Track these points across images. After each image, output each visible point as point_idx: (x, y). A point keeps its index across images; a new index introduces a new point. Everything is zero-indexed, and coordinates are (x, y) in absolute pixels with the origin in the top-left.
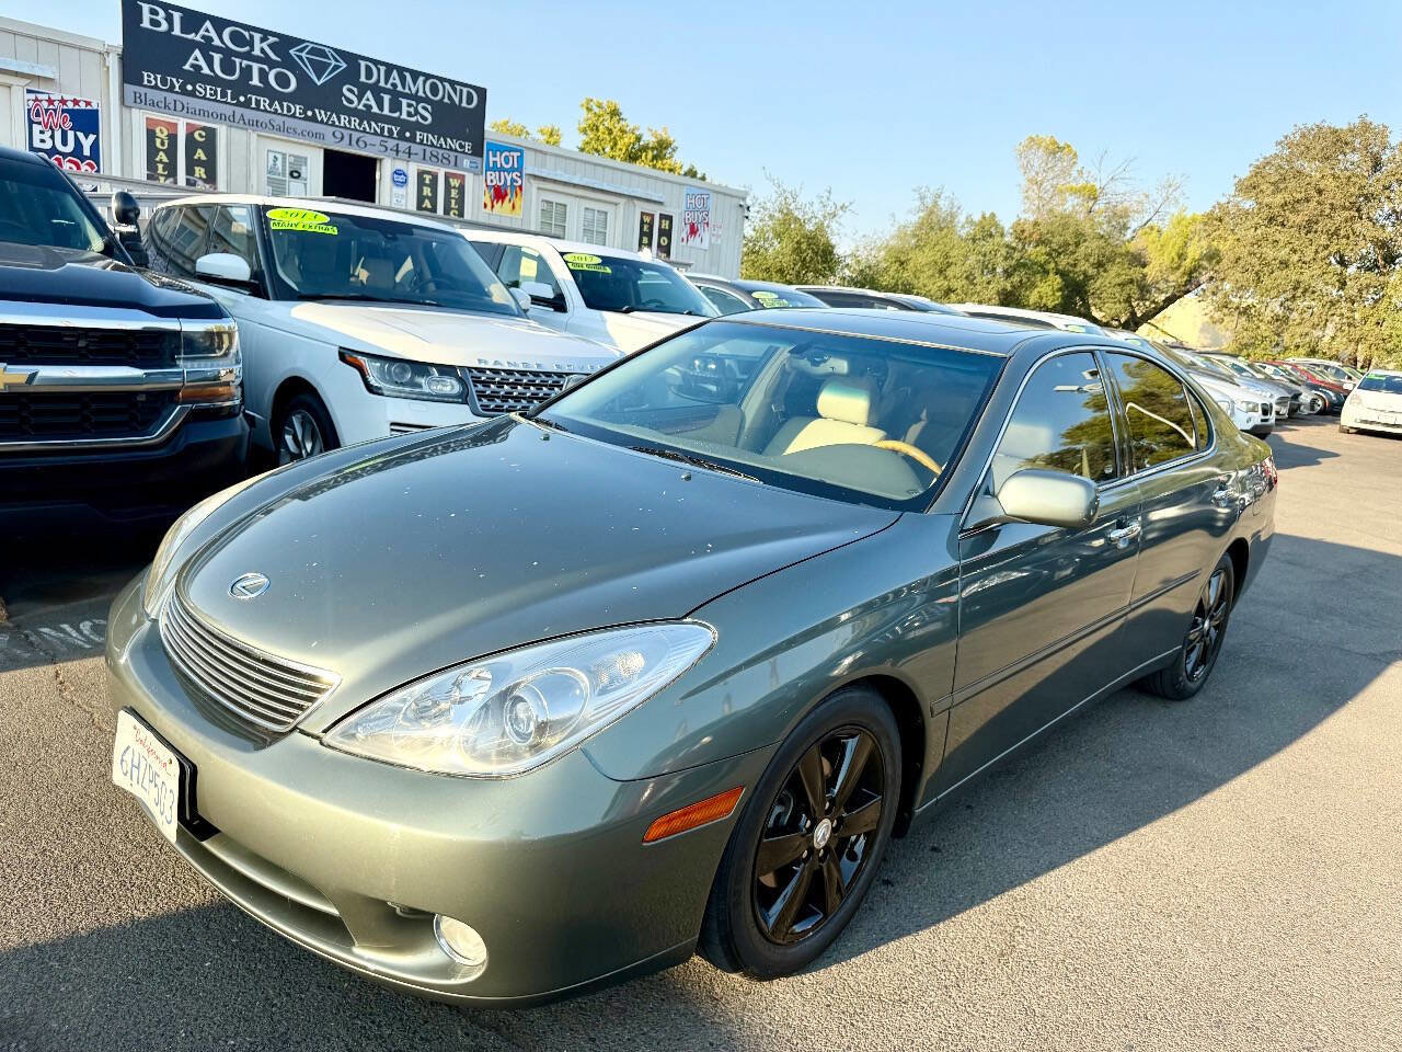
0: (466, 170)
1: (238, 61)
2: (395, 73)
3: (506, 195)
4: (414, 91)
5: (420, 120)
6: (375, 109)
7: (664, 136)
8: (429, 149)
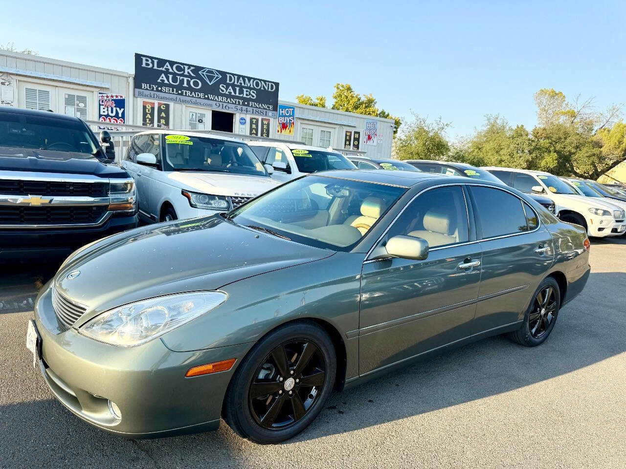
0: (270, 117)
1: (178, 77)
2: (241, 79)
3: (287, 126)
4: (249, 85)
5: (251, 97)
6: (233, 94)
7: (371, 98)
8: (255, 109)
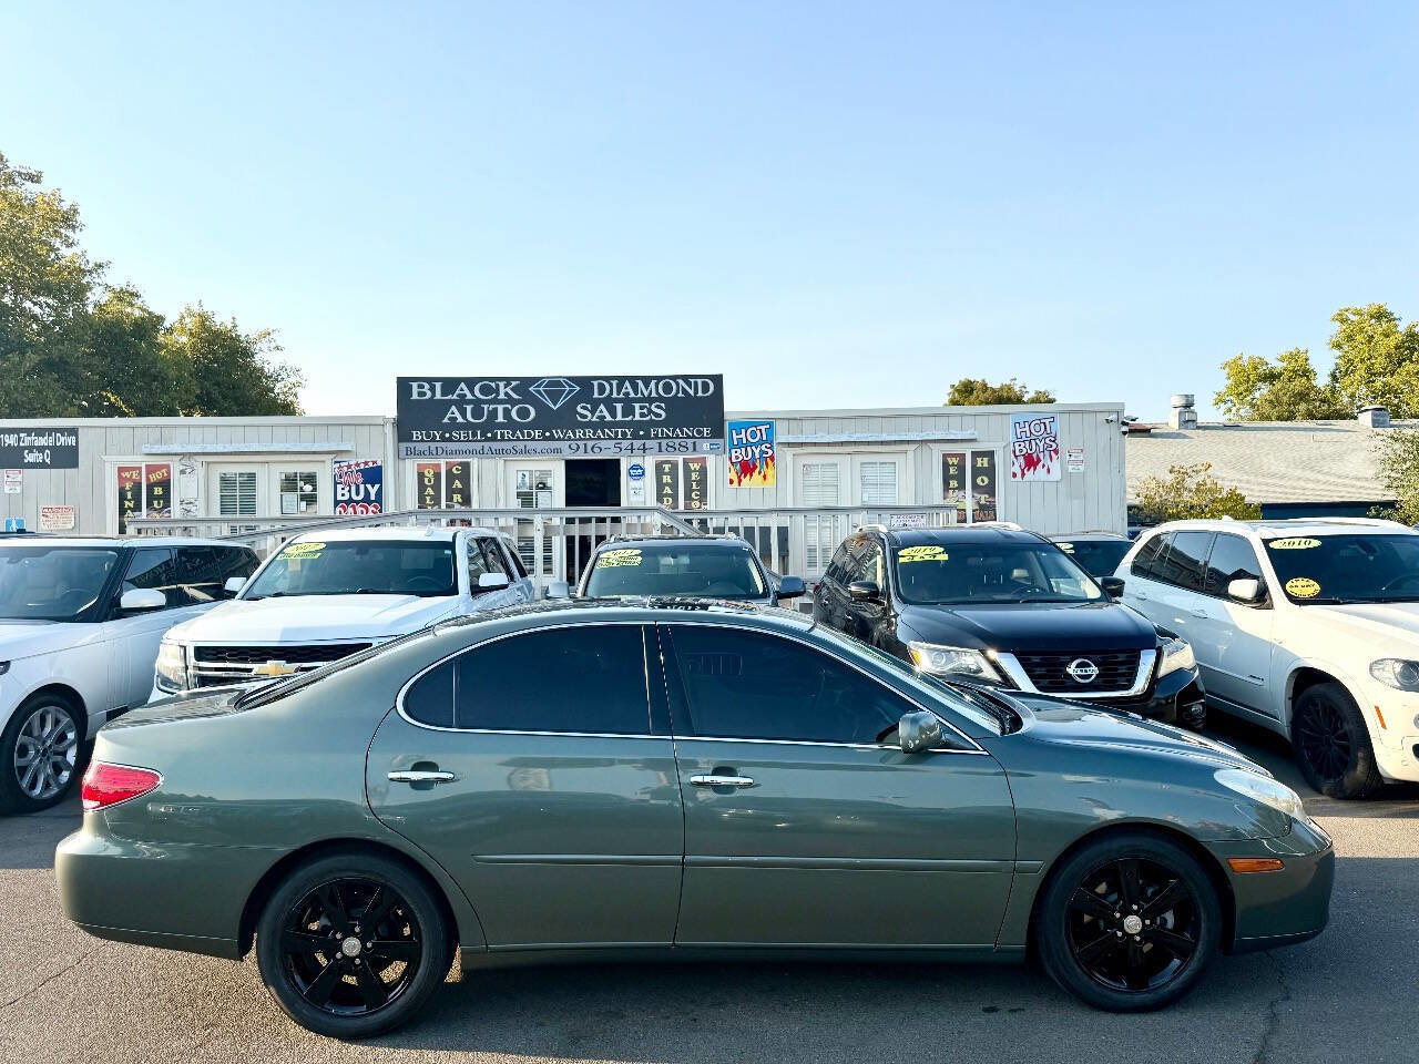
0: (705, 452)
1: (486, 407)
2: (627, 383)
3: (756, 467)
4: (646, 394)
5: (654, 418)
6: (609, 418)
8: (664, 442)
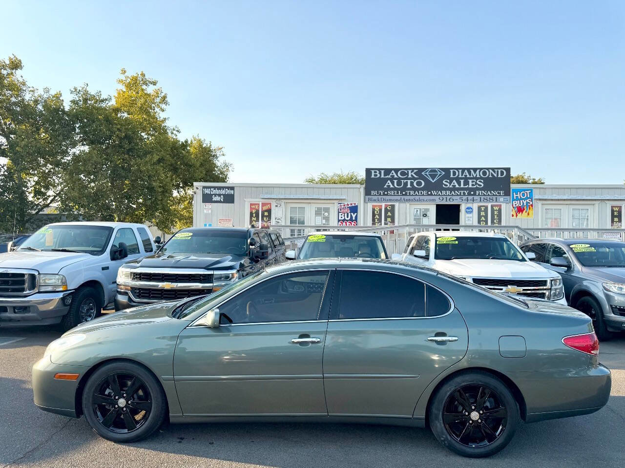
0: (501, 202)
1: (403, 181)
3: (524, 209)
4: (475, 176)
6: (457, 186)
8: (482, 197)
